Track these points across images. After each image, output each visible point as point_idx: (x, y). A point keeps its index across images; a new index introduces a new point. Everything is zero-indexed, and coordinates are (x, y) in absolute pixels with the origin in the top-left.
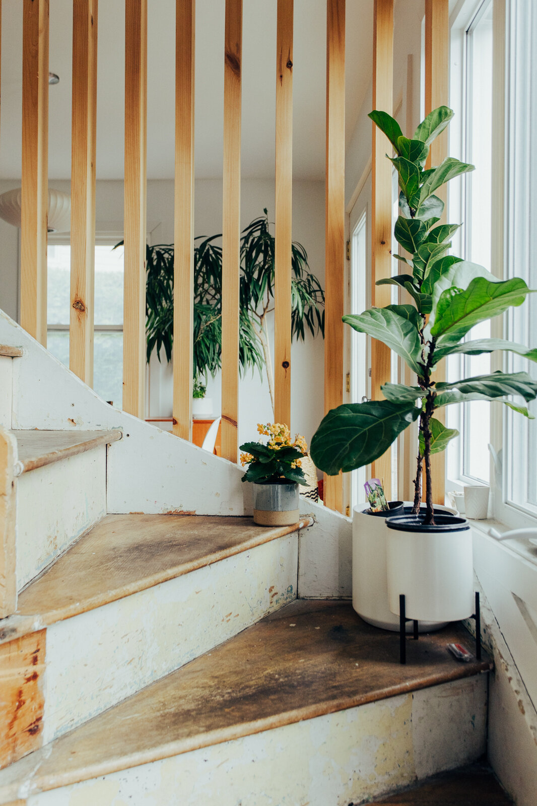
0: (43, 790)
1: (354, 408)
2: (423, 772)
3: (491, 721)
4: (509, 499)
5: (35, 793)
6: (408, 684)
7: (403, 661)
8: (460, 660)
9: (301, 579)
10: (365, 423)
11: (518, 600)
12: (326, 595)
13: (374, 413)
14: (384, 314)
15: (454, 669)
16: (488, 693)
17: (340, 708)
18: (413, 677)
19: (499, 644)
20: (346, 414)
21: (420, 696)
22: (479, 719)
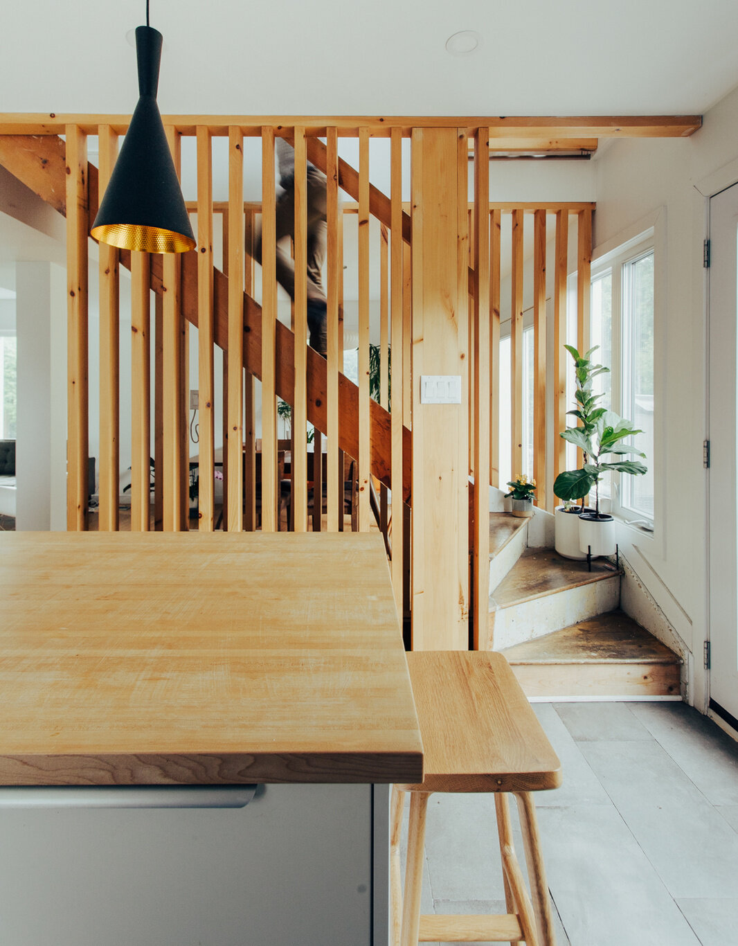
0: (502, 608)
1: (569, 473)
2: (599, 612)
3: (622, 593)
4: (623, 506)
5: (500, 609)
6: (597, 578)
7: (590, 571)
8: (611, 570)
9: (529, 539)
10: (575, 480)
11: (635, 547)
12: (539, 545)
13: (578, 475)
14: (575, 432)
15: (611, 574)
16: (620, 583)
17: (577, 586)
18: (597, 576)
19: (625, 563)
20: (567, 476)
21: (599, 583)
22: (618, 593)
